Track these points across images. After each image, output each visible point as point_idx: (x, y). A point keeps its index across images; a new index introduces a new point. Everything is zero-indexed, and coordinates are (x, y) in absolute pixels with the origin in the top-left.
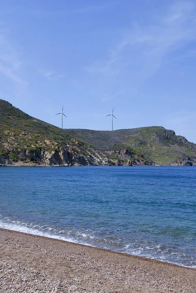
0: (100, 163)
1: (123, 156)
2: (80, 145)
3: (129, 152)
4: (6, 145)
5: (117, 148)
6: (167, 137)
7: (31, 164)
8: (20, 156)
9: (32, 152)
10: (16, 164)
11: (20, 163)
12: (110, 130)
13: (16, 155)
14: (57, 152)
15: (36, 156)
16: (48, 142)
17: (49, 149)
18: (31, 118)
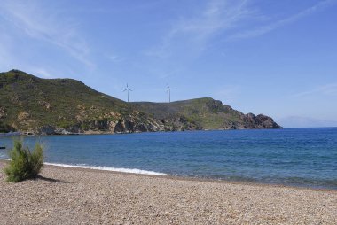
0: (158, 129)
1: (178, 123)
2: (141, 115)
3: (183, 120)
4: (78, 117)
5: (173, 117)
6: (215, 106)
7: (99, 132)
8: (90, 126)
9: (99, 122)
10: (87, 133)
11: (90, 132)
12: (168, 101)
13: (86, 125)
14: (120, 121)
15: (103, 125)
16: (113, 114)
17: (113, 119)
18: (101, 94)
